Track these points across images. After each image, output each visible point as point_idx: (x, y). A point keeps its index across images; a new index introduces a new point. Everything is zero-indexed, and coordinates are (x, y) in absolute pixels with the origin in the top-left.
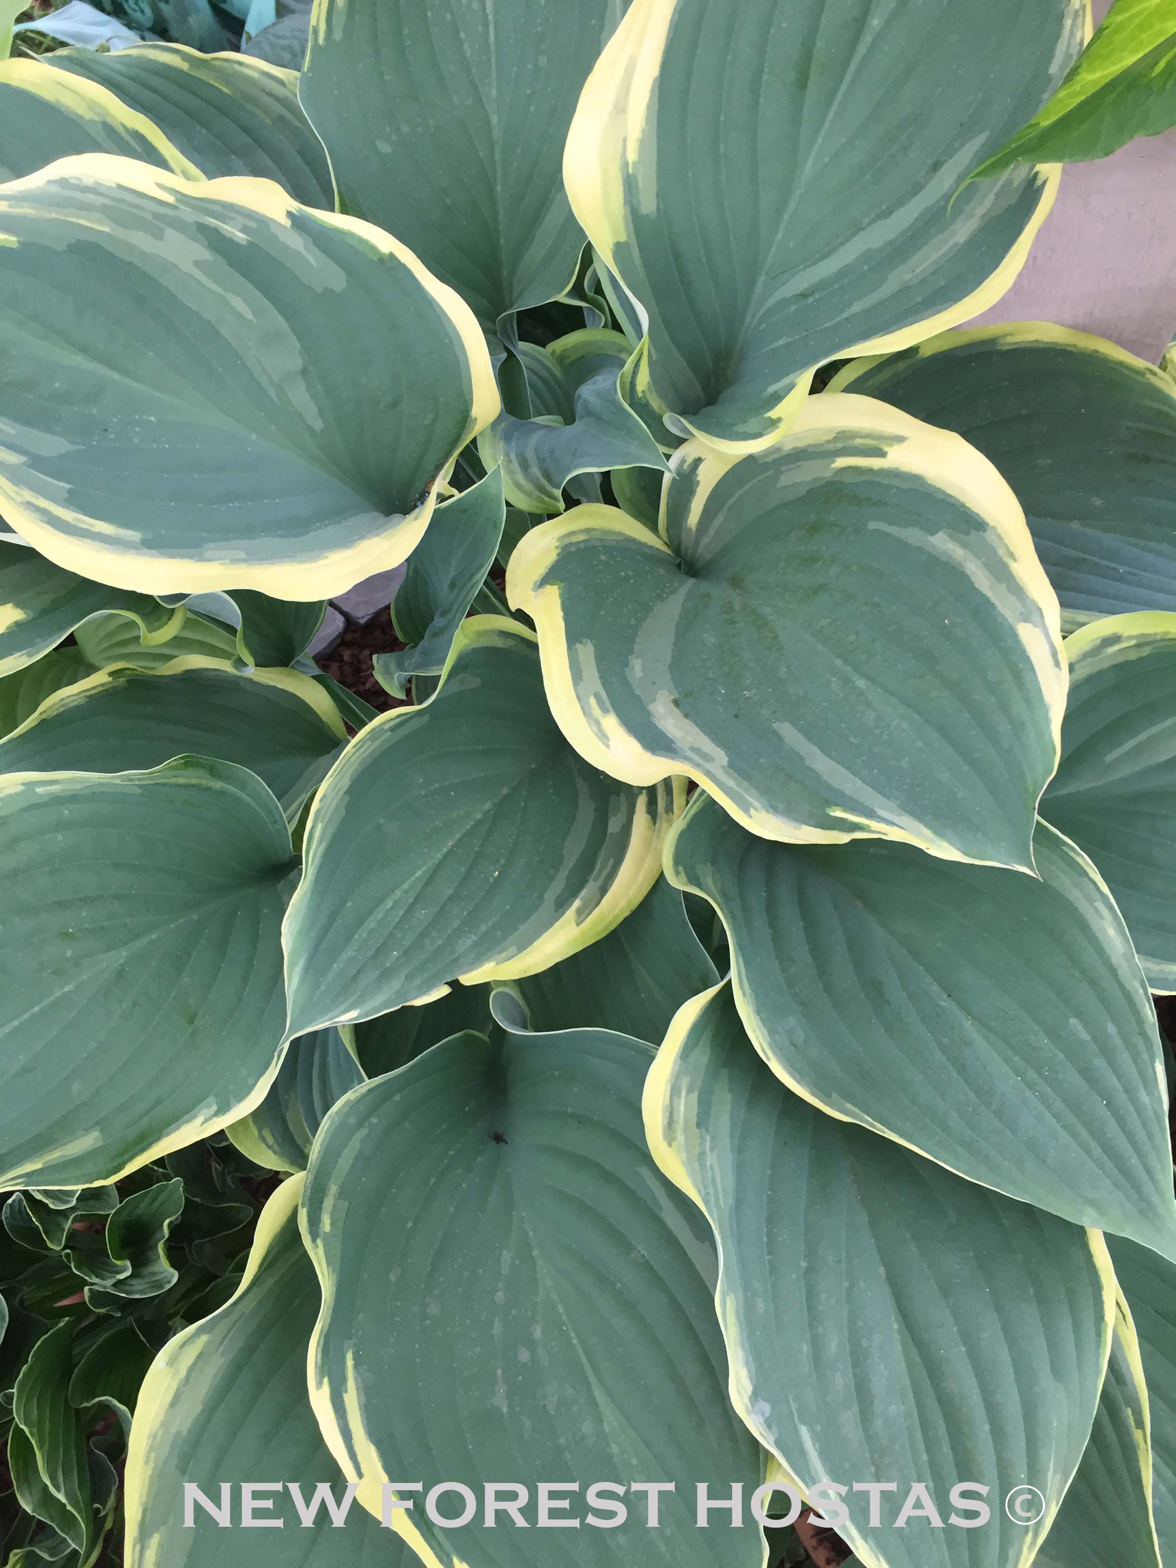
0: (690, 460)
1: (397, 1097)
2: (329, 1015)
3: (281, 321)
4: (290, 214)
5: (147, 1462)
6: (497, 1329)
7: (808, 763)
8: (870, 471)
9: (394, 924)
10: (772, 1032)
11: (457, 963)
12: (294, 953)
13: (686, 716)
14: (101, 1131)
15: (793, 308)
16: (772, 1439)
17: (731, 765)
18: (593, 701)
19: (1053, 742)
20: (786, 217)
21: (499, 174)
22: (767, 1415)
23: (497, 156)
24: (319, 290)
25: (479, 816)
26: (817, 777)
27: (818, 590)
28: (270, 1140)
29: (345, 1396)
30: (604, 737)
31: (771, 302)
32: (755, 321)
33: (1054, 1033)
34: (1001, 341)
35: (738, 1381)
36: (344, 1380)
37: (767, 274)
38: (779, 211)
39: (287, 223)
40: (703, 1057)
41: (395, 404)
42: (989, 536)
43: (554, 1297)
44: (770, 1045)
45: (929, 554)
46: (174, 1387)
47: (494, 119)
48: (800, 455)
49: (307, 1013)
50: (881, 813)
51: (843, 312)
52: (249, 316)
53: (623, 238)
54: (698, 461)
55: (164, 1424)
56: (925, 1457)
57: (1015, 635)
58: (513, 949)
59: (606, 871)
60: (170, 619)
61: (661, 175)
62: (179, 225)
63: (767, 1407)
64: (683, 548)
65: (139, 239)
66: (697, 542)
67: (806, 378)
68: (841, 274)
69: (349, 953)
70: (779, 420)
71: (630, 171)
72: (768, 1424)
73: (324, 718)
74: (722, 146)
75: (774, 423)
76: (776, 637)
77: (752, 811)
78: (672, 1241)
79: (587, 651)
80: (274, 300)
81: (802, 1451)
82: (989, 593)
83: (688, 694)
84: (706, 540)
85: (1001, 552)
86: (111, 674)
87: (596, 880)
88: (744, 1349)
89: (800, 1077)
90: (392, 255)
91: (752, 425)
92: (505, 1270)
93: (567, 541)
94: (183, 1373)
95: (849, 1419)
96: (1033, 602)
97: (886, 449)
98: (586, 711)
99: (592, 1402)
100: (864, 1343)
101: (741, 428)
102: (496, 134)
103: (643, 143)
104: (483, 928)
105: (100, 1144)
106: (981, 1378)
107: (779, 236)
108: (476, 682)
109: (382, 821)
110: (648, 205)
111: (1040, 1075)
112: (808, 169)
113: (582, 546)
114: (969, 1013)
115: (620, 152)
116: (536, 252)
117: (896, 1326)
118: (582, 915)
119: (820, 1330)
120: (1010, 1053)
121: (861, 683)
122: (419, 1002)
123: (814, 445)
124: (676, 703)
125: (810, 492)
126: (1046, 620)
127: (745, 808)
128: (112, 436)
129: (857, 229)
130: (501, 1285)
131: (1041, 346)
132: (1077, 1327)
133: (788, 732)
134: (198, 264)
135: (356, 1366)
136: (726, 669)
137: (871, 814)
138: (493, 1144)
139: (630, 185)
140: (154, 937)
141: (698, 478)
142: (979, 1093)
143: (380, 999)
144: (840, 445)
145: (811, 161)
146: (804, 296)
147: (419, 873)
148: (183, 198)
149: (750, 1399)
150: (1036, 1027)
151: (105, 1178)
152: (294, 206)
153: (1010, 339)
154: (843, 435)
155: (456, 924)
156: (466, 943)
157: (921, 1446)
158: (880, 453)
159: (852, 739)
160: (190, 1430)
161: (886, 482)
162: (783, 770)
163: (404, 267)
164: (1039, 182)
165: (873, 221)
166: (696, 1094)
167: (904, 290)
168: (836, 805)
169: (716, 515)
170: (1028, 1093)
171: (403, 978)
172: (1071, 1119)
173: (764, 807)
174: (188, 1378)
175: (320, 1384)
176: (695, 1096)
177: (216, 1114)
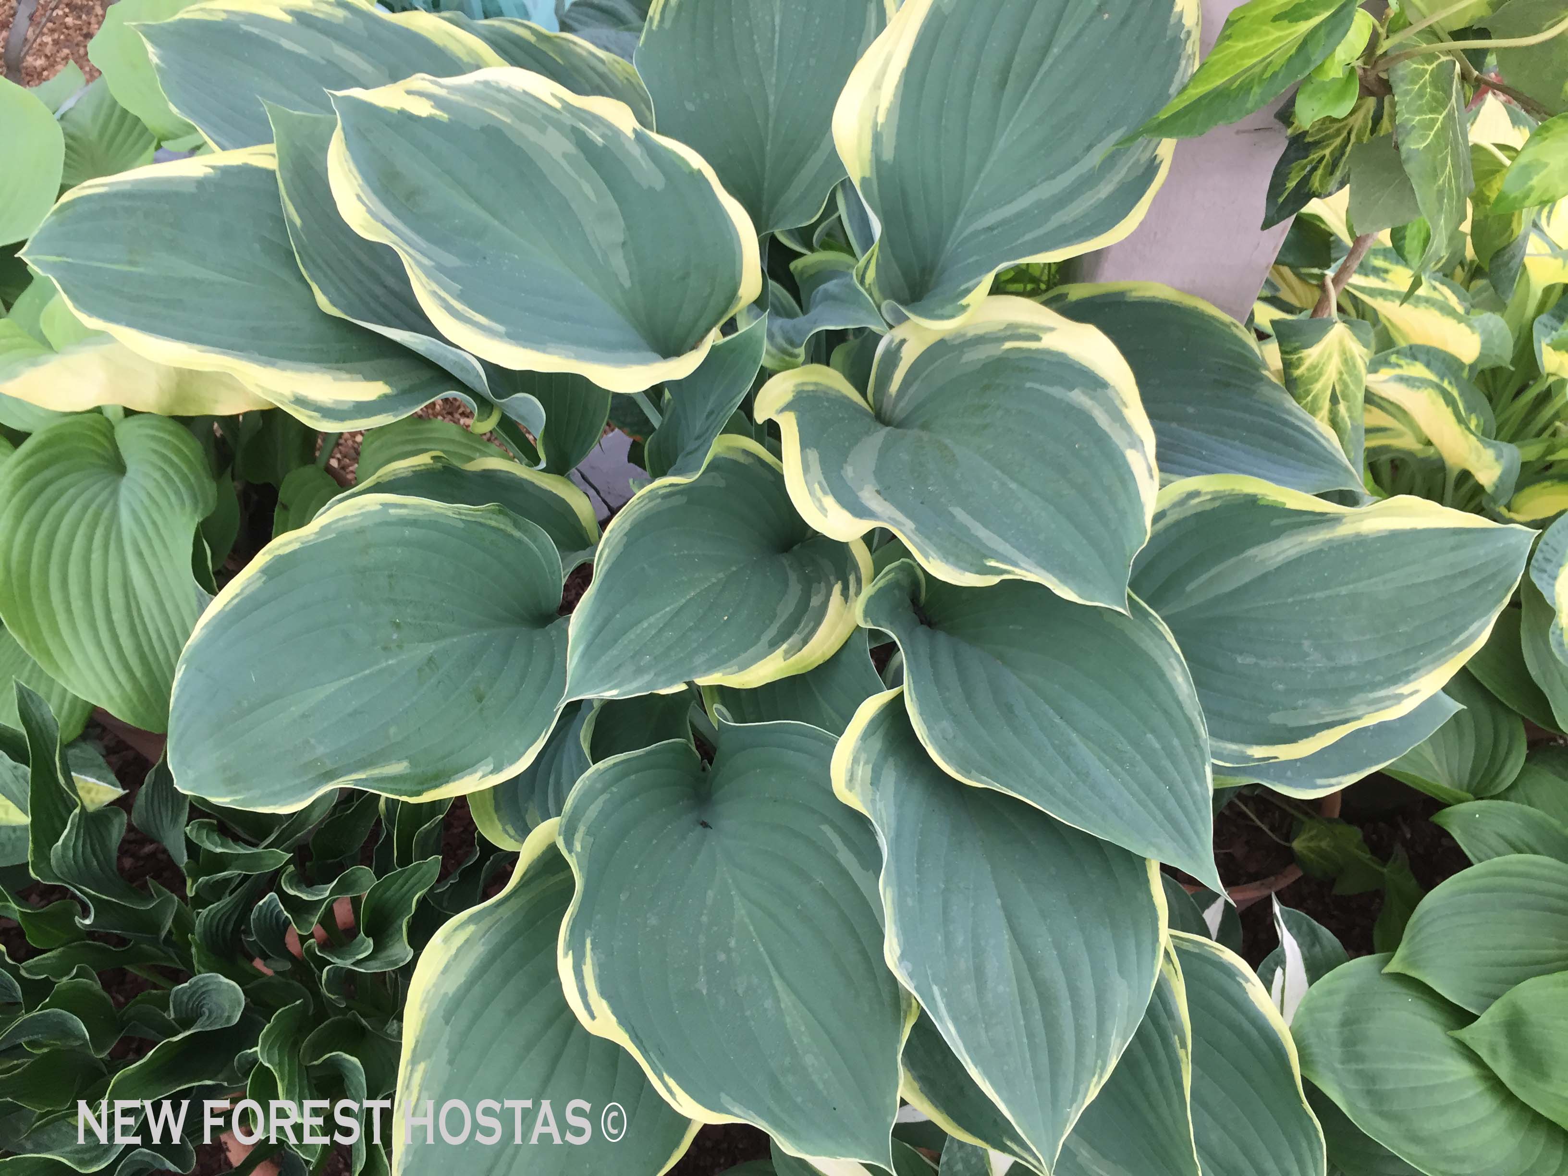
0: (897, 340)
1: (633, 777)
2: (597, 690)
3: (615, 206)
4: (635, 130)
5: (421, 1009)
6: (702, 939)
7: (972, 531)
8: (1029, 350)
9: (648, 638)
10: (930, 728)
11: (695, 671)
12: (576, 640)
13: (885, 500)
14: (410, 763)
15: (982, 237)
16: (913, 985)
17: (917, 529)
18: (817, 486)
19: (1145, 527)
20: (982, 175)
21: (770, 137)
22: (910, 970)
23: (771, 125)
24: (645, 187)
25: (714, 580)
26: (977, 539)
27: (985, 427)
28: (512, 832)
29: (584, 968)
30: (823, 510)
31: (966, 233)
32: (954, 247)
33: (1136, 744)
34: (1128, 294)
35: (891, 945)
36: (583, 955)
37: (965, 215)
38: (979, 169)
39: (632, 136)
40: (877, 744)
41: (684, 277)
42: (1110, 392)
43: (747, 920)
44: (928, 736)
45: (1068, 404)
46: (445, 961)
47: (772, 98)
48: (980, 340)
49: (581, 683)
50: (1023, 565)
51: (1018, 239)
52: (593, 198)
53: (868, 174)
54: (903, 342)
55: (435, 985)
56: (1022, 1022)
57: (1123, 457)
58: (735, 668)
59: (807, 630)
60: (489, 417)
61: (899, 134)
62: (559, 126)
63: (910, 966)
64: (883, 411)
65: (530, 133)
66: (895, 405)
67: (988, 280)
68: (1019, 215)
69: (614, 652)
70: (968, 305)
71: (879, 129)
72: (911, 976)
73: (583, 524)
74: (944, 120)
75: (964, 308)
76: (954, 456)
77: (931, 559)
78: (843, 873)
79: (813, 455)
80: (611, 188)
81: (933, 999)
82: (1107, 429)
83: (888, 488)
84: (902, 404)
85: (1117, 402)
86: (433, 458)
87: (799, 633)
88: (896, 926)
89: (948, 759)
90: (699, 171)
91: (949, 309)
92: (709, 902)
93: (800, 388)
94: (453, 951)
95: (969, 990)
96: (1138, 437)
97: (1041, 335)
98: (812, 493)
99: (773, 987)
100: (983, 943)
101: (939, 312)
102: (772, 107)
103: (889, 111)
104: (714, 651)
105: (408, 771)
106: (1066, 971)
107: (976, 188)
108: (722, 483)
109: (646, 566)
110: (888, 155)
111: (1123, 768)
112: (1001, 143)
113: (811, 394)
114: (1075, 729)
115: (873, 115)
116: (793, 193)
117: (1007, 937)
118: (788, 655)
119: (951, 928)
120: (1102, 754)
121: (1013, 486)
122: (663, 692)
123: (991, 333)
124: (878, 492)
125: (984, 365)
126: (1146, 449)
127: (926, 557)
128: (489, 263)
129: (1032, 186)
130: (705, 912)
131: (1157, 300)
132: (1138, 945)
133: (960, 514)
134: (565, 155)
135: (592, 949)
136: (916, 475)
137: (1015, 564)
138: (700, 828)
139: (877, 138)
140: (455, 640)
141: (902, 355)
142: (1078, 774)
143: (635, 685)
144: (1009, 333)
145: (1004, 138)
146: (990, 229)
147: (668, 609)
148: (567, 106)
149: (898, 959)
150: (1122, 739)
151: (410, 796)
152: (638, 126)
153: (1134, 294)
154: (1011, 326)
155: (695, 645)
156: (699, 660)
157: (1020, 1015)
158: (1038, 338)
159: (1005, 520)
160: (454, 994)
161: (1040, 357)
162: (954, 535)
163: (706, 181)
164: (1158, 161)
165: (1044, 180)
166: (871, 766)
167: (1063, 227)
168: (992, 558)
169: (911, 385)
170: (1113, 779)
171: (652, 674)
172: (1143, 796)
173: (939, 558)
174: (456, 955)
175: (566, 955)
176: (869, 767)
177: (492, 772)
